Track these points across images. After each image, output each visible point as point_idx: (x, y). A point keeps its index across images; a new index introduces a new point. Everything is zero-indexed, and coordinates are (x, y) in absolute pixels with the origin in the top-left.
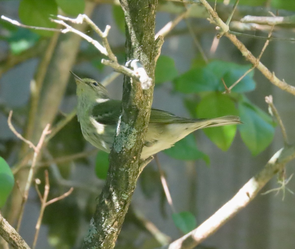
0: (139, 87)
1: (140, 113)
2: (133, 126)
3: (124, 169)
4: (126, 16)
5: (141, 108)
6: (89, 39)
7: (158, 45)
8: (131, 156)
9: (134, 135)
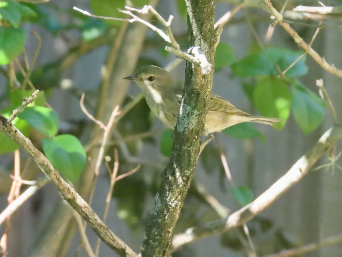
0: (200, 72)
1: (201, 96)
2: (194, 108)
3: (186, 148)
4: (188, 7)
5: (202, 92)
6: (154, 28)
7: (217, 34)
8: (193, 136)
9: (196, 116)
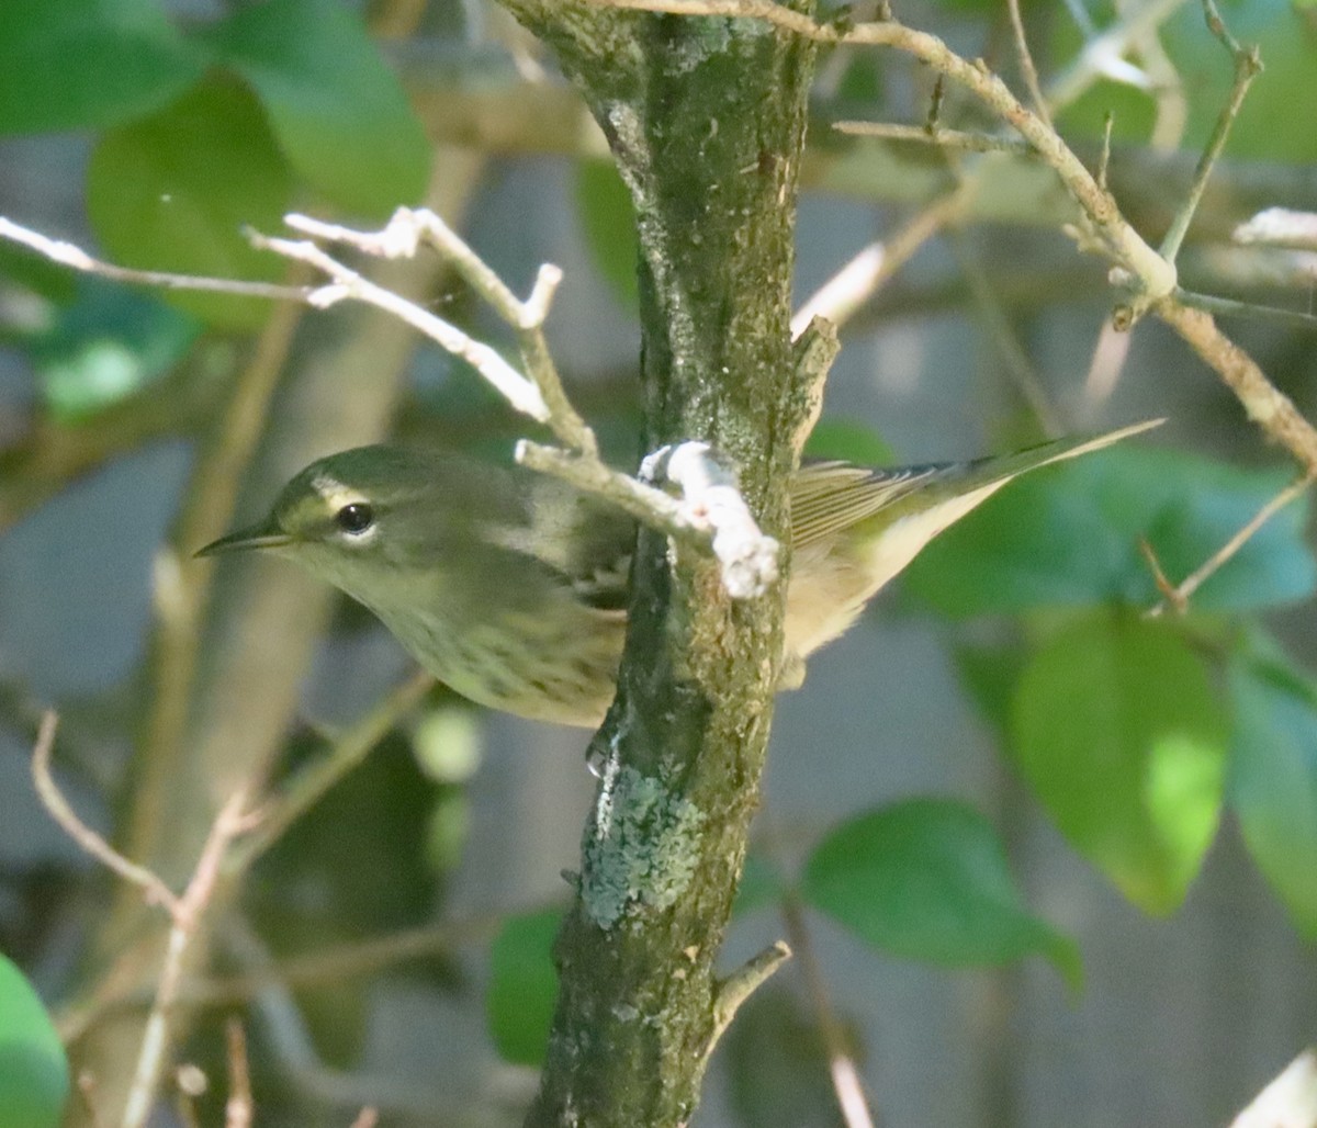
0: (710, 586)
1: (717, 720)
2: (679, 790)
3: (634, 1013)
4: (642, 218)
5: (722, 696)
6: (451, 338)
7: (810, 369)
8: (674, 944)
9: (689, 833)
